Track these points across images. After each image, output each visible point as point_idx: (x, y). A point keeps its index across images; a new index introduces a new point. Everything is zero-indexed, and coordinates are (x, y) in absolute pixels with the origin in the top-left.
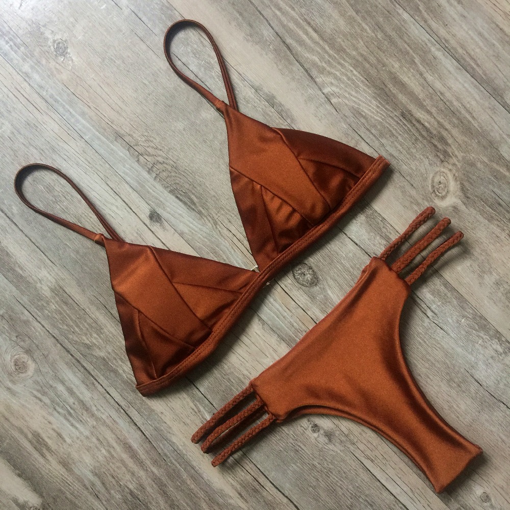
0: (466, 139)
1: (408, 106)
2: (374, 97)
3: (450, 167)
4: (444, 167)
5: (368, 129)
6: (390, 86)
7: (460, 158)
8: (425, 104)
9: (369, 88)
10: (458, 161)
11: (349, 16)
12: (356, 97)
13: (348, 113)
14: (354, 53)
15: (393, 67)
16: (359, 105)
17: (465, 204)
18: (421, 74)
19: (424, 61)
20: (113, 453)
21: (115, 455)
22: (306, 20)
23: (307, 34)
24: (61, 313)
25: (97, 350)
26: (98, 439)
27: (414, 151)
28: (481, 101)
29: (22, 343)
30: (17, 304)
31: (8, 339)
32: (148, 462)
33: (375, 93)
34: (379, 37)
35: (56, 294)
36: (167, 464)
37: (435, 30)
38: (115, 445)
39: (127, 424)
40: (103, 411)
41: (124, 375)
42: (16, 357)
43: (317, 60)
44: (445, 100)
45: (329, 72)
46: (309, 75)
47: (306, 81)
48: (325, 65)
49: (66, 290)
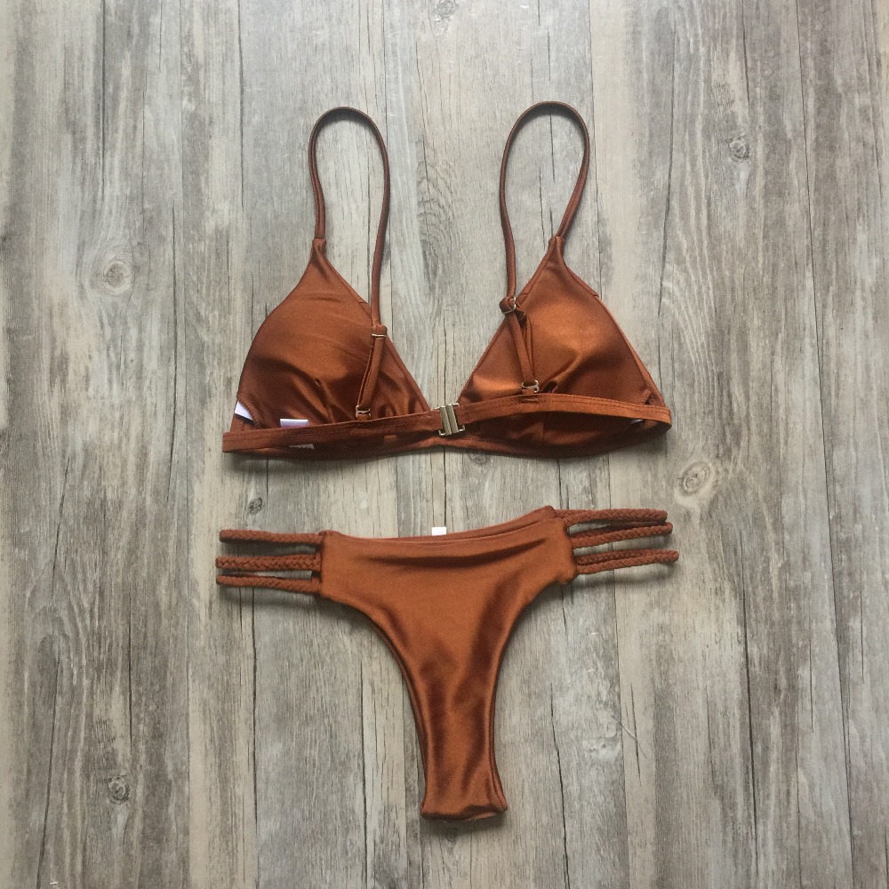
0: (760, 456)
1: (732, 372)
2: (707, 333)
3: (720, 470)
4: (714, 464)
5: (672, 359)
6: (733, 337)
7: (738, 471)
8: (751, 386)
9: (711, 319)
10: (734, 471)
11: (754, 234)
12: (689, 317)
13: (668, 326)
14: (727, 273)
15: (752, 320)
16: (686, 327)
17: (701, 519)
18: (773, 353)
19: (787, 343)
20: (123, 445)
21: (123, 450)
22: (709, 199)
23: (698, 211)
24: (204, 261)
25: (205, 330)
26: (122, 418)
27: (699, 420)
28: (808, 433)
29: (137, 255)
30: (170, 212)
31: (128, 237)
32: (149, 487)
33: (713, 330)
34: (764, 280)
35: (217, 238)
36: (165, 506)
37: (825, 323)
38: (133, 439)
39: (165, 429)
40: (153, 394)
41: (208, 378)
42: (119, 262)
43: (685, 246)
44: (773, 399)
45: (686, 268)
46: (664, 254)
47: (655, 258)
48: (688, 259)
49: (230, 244)
